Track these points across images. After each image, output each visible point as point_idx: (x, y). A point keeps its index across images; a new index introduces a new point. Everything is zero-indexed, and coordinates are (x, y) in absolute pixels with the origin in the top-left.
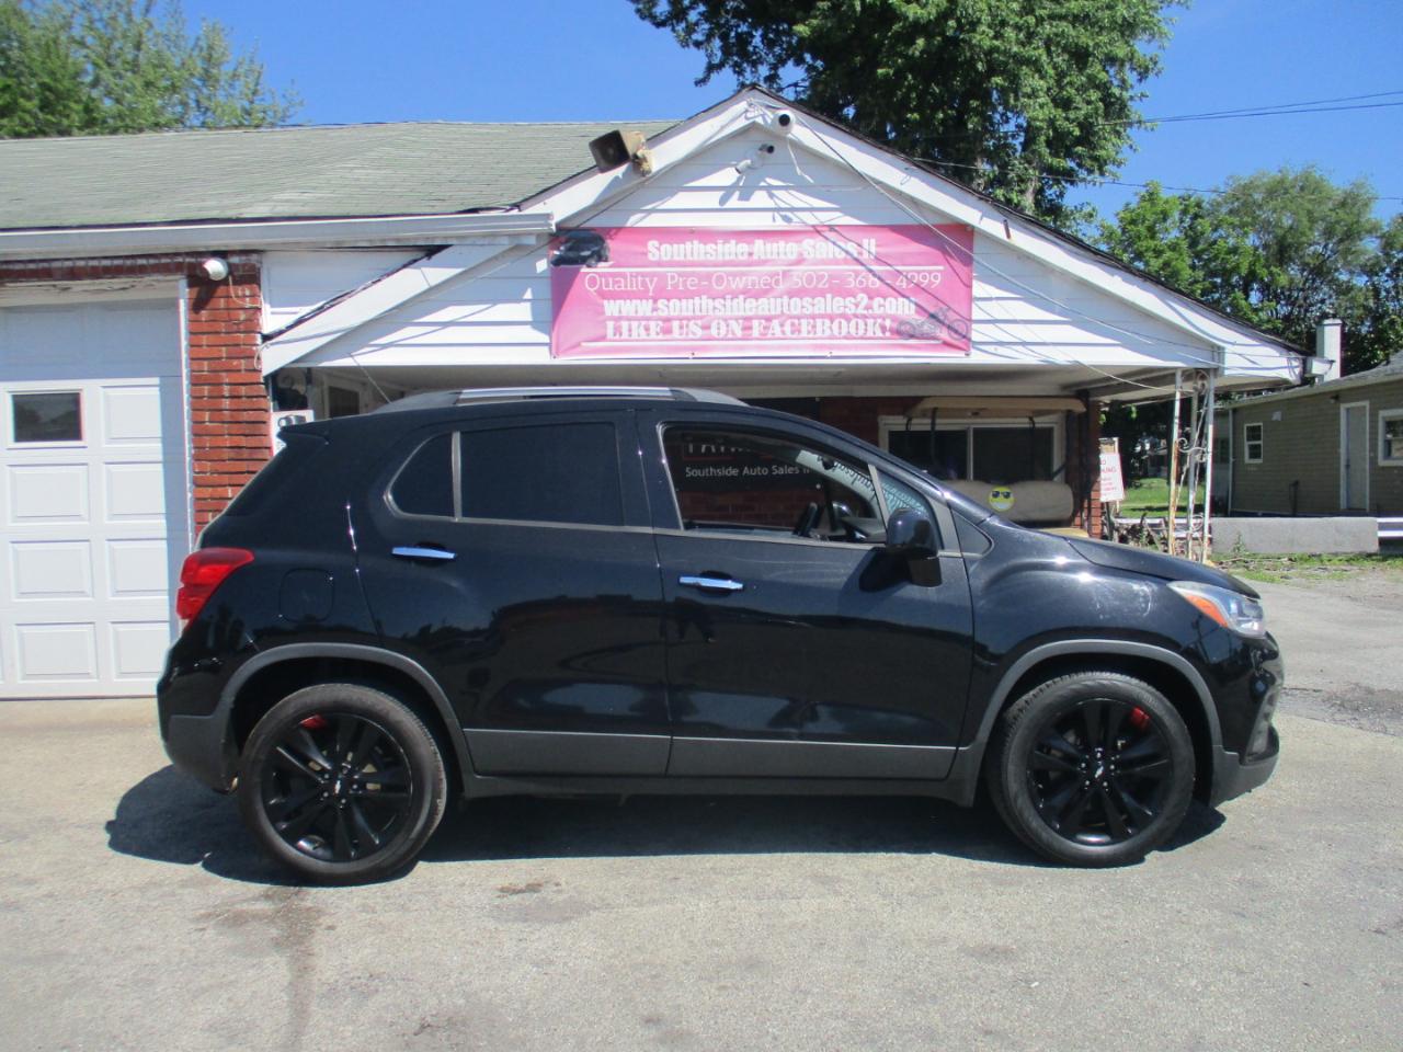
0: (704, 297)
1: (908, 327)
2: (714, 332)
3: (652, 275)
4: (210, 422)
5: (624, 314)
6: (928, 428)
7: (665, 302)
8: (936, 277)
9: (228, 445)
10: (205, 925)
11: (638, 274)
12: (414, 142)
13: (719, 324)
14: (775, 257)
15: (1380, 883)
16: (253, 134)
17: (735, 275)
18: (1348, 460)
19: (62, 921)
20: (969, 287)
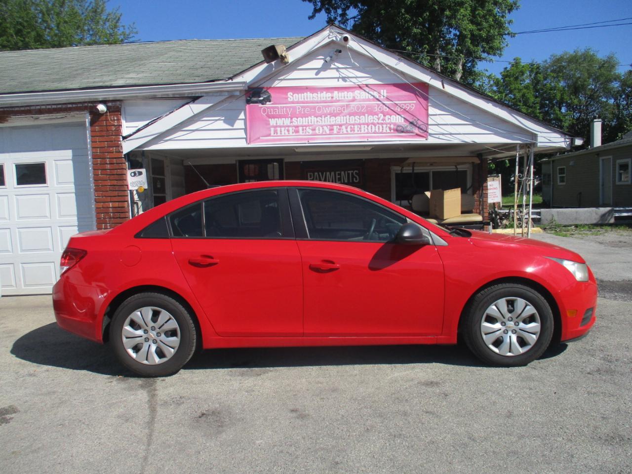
0: (312, 117)
1: (401, 128)
2: (317, 131)
3: (289, 107)
4: (101, 175)
5: (278, 124)
6: (411, 171)
7: (296, 119)
8: (413, 106)
9: (109, 184)
10: (112, 380)
11: (283, 107)
12: (185, 49)
13: (319, 128)
14: (343, 99)
15: (592, 356)
16: (113, 47)
17: (325, 107)
18: (603, 183)
19: (53, 380)
20: (427, 110)
